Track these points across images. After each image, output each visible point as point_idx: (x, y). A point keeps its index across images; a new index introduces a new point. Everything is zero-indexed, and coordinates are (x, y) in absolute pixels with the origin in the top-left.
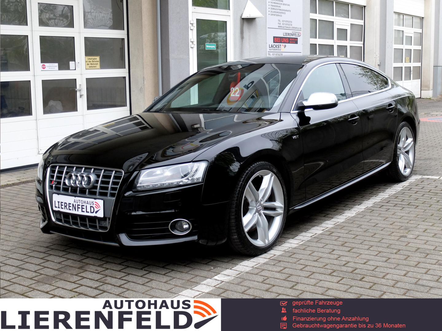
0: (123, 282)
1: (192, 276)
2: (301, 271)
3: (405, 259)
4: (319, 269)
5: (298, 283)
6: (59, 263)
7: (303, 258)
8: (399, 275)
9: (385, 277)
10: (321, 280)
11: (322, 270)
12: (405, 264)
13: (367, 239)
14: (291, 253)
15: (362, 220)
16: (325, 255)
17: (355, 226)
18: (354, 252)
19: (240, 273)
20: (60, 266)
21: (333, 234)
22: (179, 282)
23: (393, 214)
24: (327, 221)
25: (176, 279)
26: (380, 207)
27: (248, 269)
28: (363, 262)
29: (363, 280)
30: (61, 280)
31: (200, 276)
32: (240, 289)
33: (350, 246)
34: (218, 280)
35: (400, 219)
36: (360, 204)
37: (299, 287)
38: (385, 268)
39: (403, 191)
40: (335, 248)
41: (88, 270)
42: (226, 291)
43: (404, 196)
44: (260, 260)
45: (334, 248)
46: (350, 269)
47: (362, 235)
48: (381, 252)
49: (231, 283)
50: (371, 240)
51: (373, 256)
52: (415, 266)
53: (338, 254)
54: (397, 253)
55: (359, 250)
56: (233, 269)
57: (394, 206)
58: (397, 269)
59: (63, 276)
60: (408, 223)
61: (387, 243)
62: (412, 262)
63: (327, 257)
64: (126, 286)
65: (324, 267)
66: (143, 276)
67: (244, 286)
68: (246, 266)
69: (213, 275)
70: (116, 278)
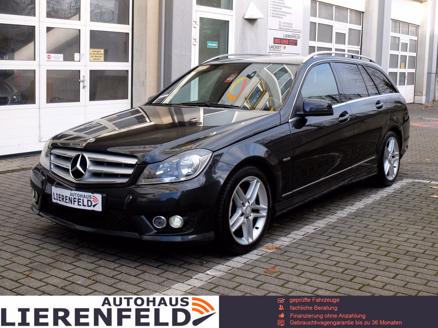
0: (116, 273)
1: (185, 270)
2: (292, 269)
3: (395, 262)
4: (310, 268)
5: (288, 281)
6: (54, 251)
7: (295, 257)
8: (388, 277)
9: (375, 279)
10: (311, 280)
11: (312, 269)
12: (394, 266)
13: (358, 239)
14: (283, 251)
15: (353, 220)
16: (316, 255)
17: (347, 226)
18: (345, 253)
19: (232, 269)
21: (325, 234)
22: (171, 275)
23: (384, 216)
24: (319, 221)
25: (168, 272)
27: (239, 265)
28: (353, 263)
29: (353, 281)
30: (55, 268)
31: (192, 270)
32: (232, 285)
33: (341, 246)
34: (210, 275)
35: (391, 222)
36: (353, 205)
37: (290, 285)
38: (375, 270)
40: (327, 247)
41: (82, 259)
42: (217, 286)
43: (395, 198)
44: (252, 256)
45: (325, 248)
46: (340, 269)
47: (353, 236)
48: (371, 253)
49: (222, 278)
50: (363, 242)
51: (363, 257)
52: (405, 269)
53: (329, 253)
54: (387, 255)
55: (349, 250)
56: (225, 264)
57: (385, 208)
58: (386, 271)
59: (57, 264)
60: (398, 225)
61: (377, 245)
62: (402, 265)
63: (318, 256)
64: (119, 277)
65: (315, 267)
66: (136, 267)
67: (236, 282)
68: (238, 262)
69: (206, 270)
70: (109, 268)
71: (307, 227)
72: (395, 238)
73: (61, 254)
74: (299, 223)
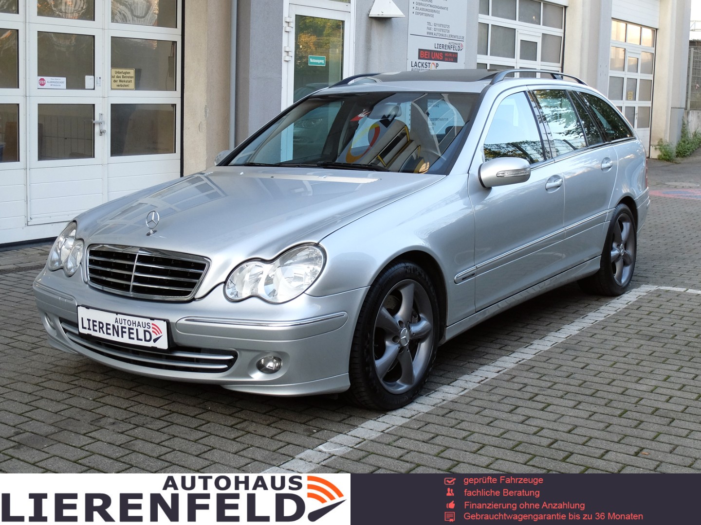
0: (165, 450)
1: (281, 444)
2: (464, 441)
3: (636, 427)
4: (494, 438)
5: (459, 462)
6: (56, 413)
7: (467, 419)
8: (627, 454)
9: (605, 457)
10: (497, 459)
11: (499, 441)
12: (636, 434)
14: (448, 410)
15: (562, 356)
16: (505, 416)
17: (552, 366)
18: (551, 412)
19: (362, 442)
20: (59, 418)
21: (515, 380)
22: (259, 454)
23: (612, 349)
24: (504, 357)
25: (254, 447)
26: (591, 337)
27: (374, 435)
28: (566, 430)
29: (568, 460)
30: (60, 442)
31: (294, 444)
32: (363, 468)
33: (543, 401)
34: (325, 453)
35: (624, 359)
36: (559, 330)
37: (461, 469)
38: (604, 441)
39: (628, 311)
40: (520, 403)
41: (105, 427)
43: (629, 319)
44: (395, 419)
45: (516, 404)
46: (545, 440)
47: (563, 382)
48: (595, 413)
49: (346, 458)
50: (580, 392)
51: (583, 420)
52: (653, 439)
53: (524, 414)
54: (622, 416)
55: (558, 407)
56: (350, 433)
57: (613, 335)
58: (623, 444)
59: (62, 436)
60: (638, 364)
61: (605, 399)
62: (648, 432)
63: (507, 419)
64: (169, 457)
65: (502, 436)
66: (198, 440)
67: (369, 465)
68: (371, 430)
69: (317, 443)
70: (151, 442)
71: (485, 368)
72: (634, 386)
73: (70, 418)
74: (470, 361)
